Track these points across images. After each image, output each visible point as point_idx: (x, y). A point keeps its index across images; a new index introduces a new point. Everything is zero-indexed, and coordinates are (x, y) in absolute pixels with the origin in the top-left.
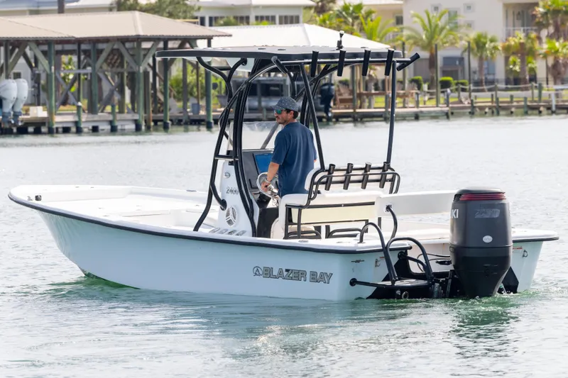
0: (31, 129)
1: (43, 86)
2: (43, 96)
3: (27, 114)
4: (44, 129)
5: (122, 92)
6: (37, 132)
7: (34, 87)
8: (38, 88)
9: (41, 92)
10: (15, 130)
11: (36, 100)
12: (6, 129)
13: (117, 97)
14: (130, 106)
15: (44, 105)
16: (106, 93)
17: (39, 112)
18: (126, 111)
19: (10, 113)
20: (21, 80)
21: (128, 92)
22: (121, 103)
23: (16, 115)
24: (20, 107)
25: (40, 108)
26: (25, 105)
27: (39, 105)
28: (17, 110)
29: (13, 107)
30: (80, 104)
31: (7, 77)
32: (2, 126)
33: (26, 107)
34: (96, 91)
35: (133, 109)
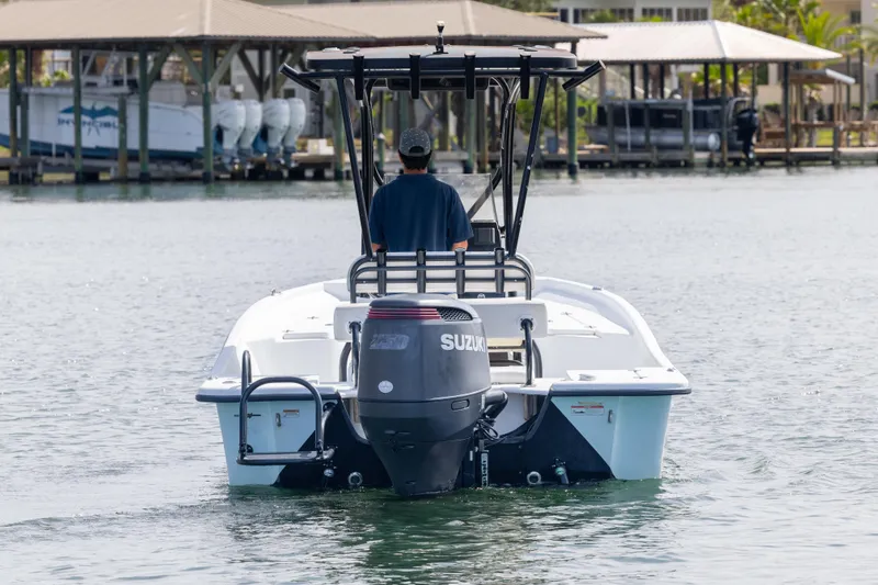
0: (309, 173)
1: (328, 110)
2: (328, 123)
3: (304, 150)
4: (329, 173)
5: (444, 120)
6: (319, 177)
7: (313, 110)
8: (321, 112)
9: (325, 118)
10: (286, 173)
11: (317, 130)
12: (273, 172)
13: (436, 127)
14: (456, 140)
15: (328, 137)
16: (420, 121)
17: (323, 148)
18: (450, 147)
19: (278, 149)
20: (295, 100)
21: (452, 119)
22: (443, 136)
23: (287, 153)
24: (293, 141)
25: (323, 142)
26: (301, 137)
27: (321, 137)
28: (290, 144)
29: (283, 140)
30: (382, 136)
31: (275, 96)
32: (267, 168)
33: (302, 141)
34: (405, 117)
35: (460, 144)
